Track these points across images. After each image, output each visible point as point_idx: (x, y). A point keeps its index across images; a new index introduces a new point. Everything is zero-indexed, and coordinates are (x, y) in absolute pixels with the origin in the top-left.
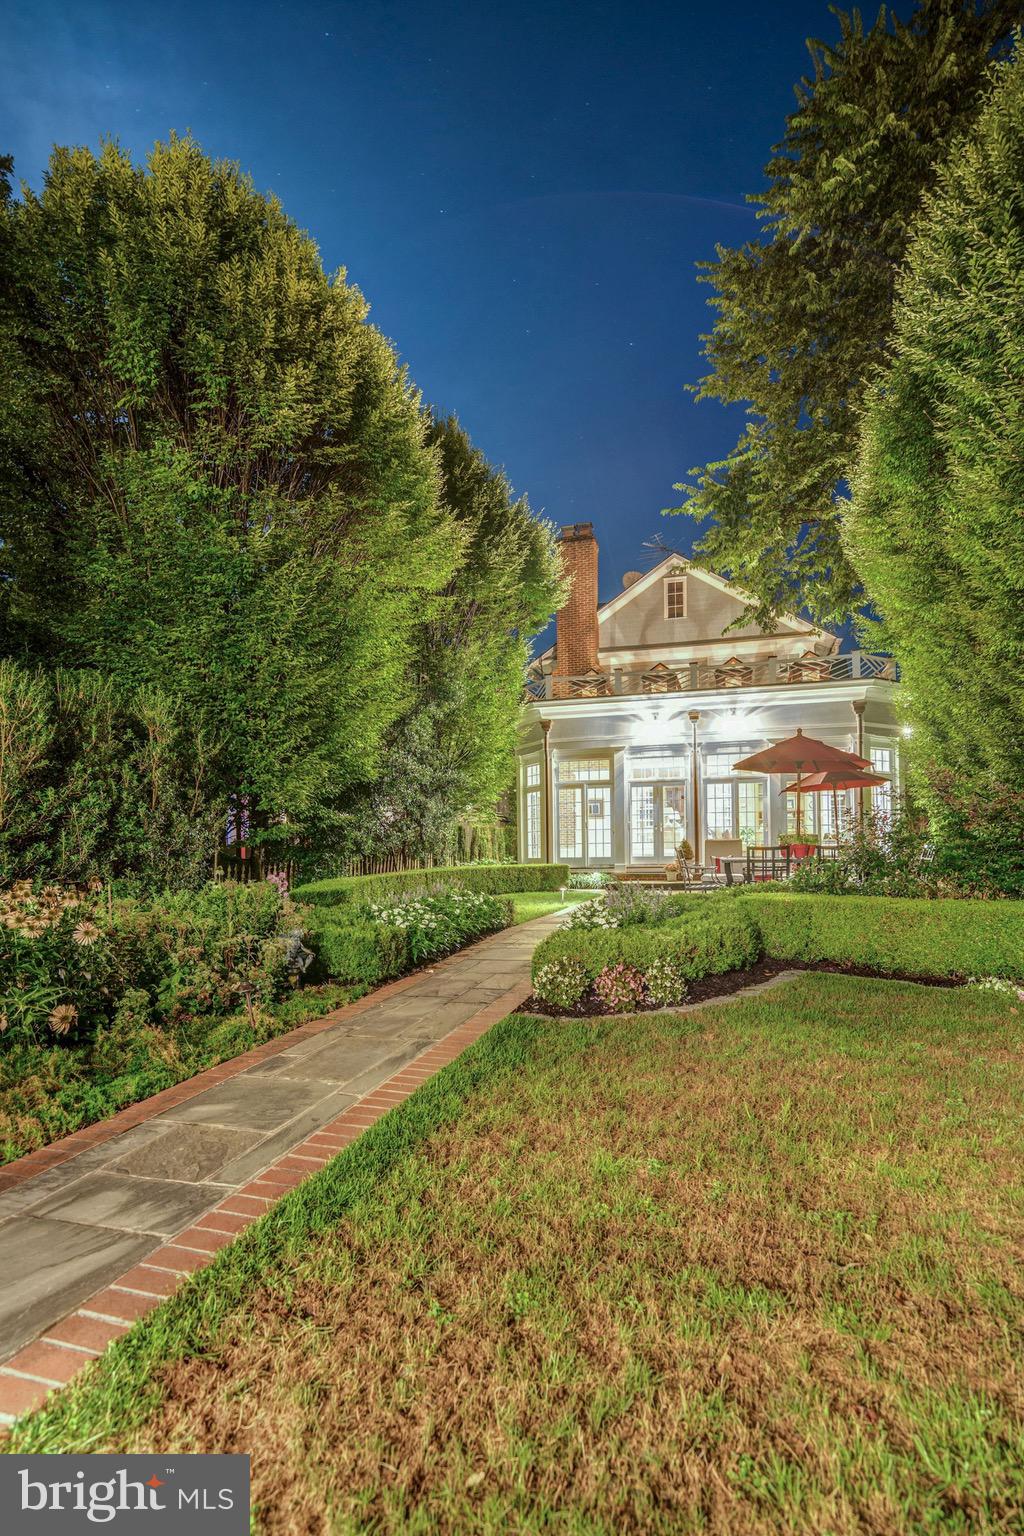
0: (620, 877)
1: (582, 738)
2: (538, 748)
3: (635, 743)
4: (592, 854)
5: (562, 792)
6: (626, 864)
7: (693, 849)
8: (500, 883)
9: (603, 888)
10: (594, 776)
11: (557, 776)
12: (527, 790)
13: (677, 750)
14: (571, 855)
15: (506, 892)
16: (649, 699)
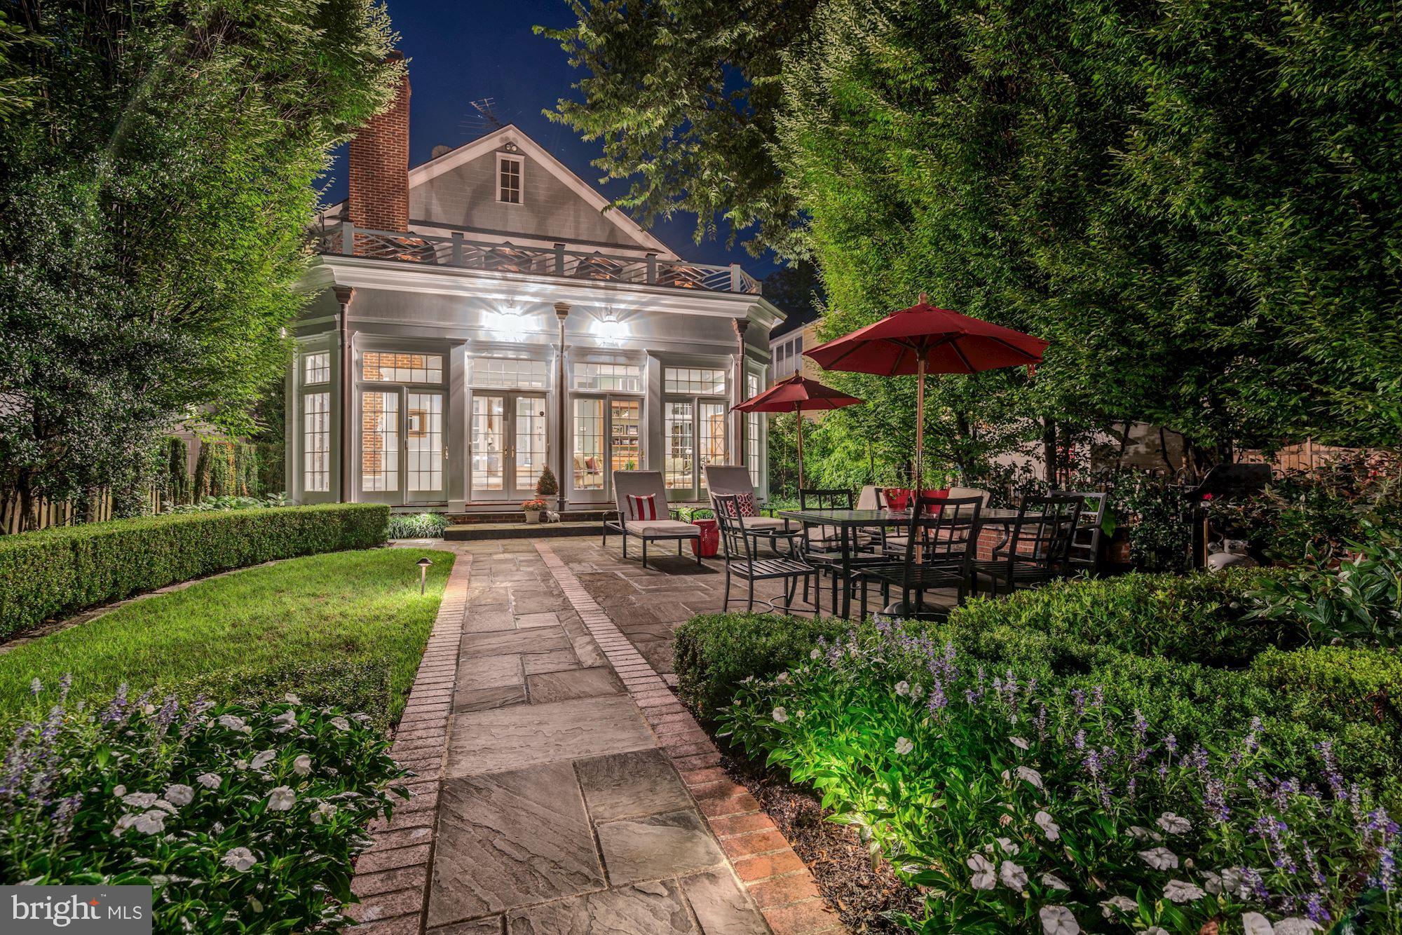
0: (455, 520)
1: (395, 320)
2: (331, 326)
3: (482, 336)
4: (412, 487)
5: (368, 396)
6: (466, 500)
7: (557, 480)
8: (266, 542)
9: (436, 536)
10: (418, 376)
11: (360, 372)
12: (305, 390)
13: (536, 352)
14: (381, 487)
15: (277, 558)
16: (505, 279)
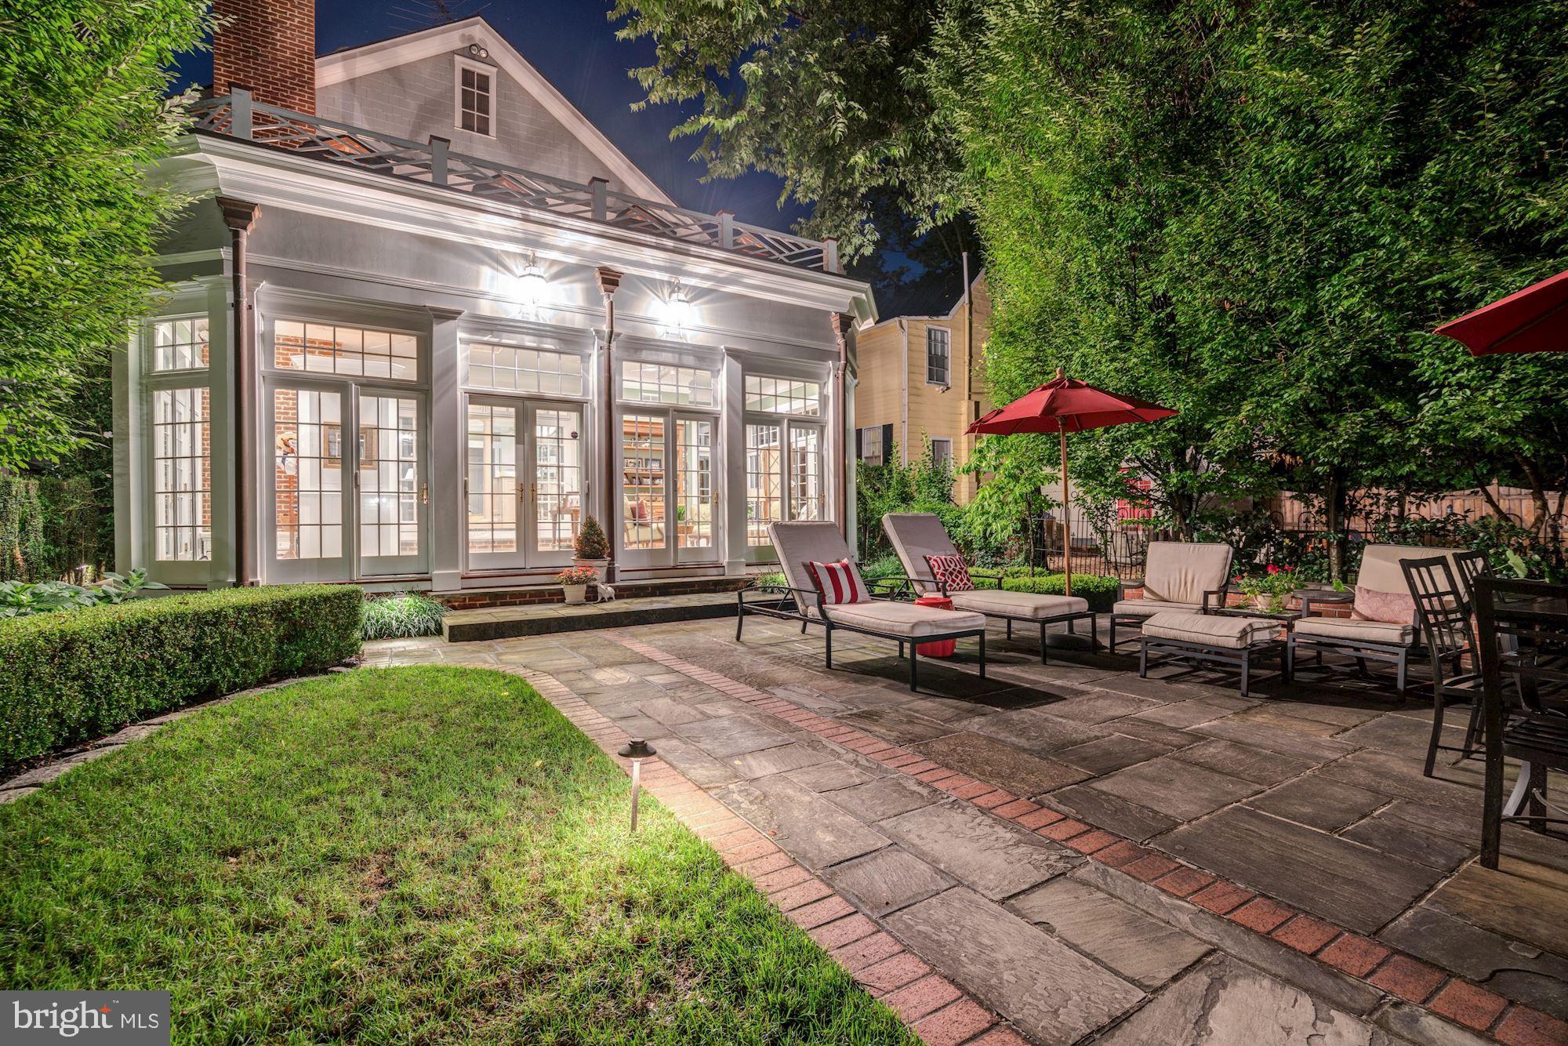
0: (454, 603)
1: (336, 268)
3: (485, 308)
4: (368, 550)
5: (281, 395)
6: (460, 570)
7: (605, 536)
9: (426, 633)
10: (377, 369)
11: (270, 359)
12: (152, 382)
14: (309, 551)
16: (526, 219)
